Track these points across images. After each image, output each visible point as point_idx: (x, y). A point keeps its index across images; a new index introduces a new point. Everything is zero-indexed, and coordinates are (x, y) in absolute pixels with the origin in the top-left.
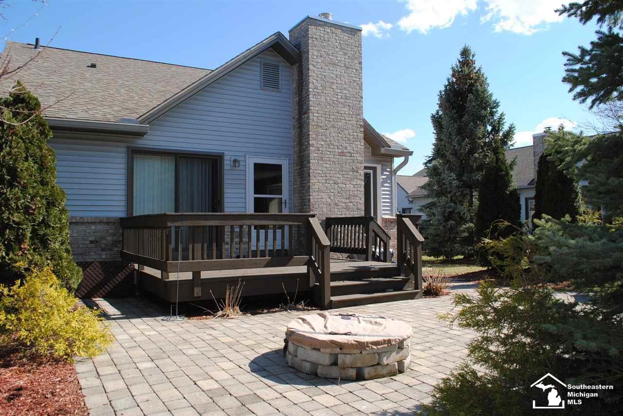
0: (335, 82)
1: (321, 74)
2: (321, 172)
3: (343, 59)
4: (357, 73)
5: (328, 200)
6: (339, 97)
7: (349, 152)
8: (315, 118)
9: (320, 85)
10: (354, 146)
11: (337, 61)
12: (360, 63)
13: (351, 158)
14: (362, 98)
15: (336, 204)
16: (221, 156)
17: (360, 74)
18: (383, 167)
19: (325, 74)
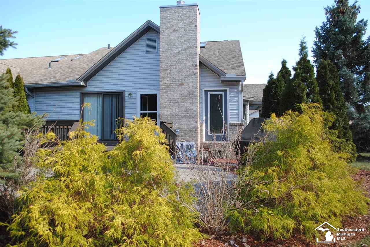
0: (178, 41)
1: (168, 39)
2: (167, 96)
3: (183, 27)
4: (193, 33)
5: (171, 113)
6: (180, 50)
7: (187, 83)
8: (163, 65)
9: (167, 45)
10: (190, 78)
11: (179, 29)
12: (196, 26)
13: (188, 86)
14: (197, 48)
15: (177, 115)
16: (123, 92)
17: (196, 33)
18: (231, 89)
19: (170, 38)
